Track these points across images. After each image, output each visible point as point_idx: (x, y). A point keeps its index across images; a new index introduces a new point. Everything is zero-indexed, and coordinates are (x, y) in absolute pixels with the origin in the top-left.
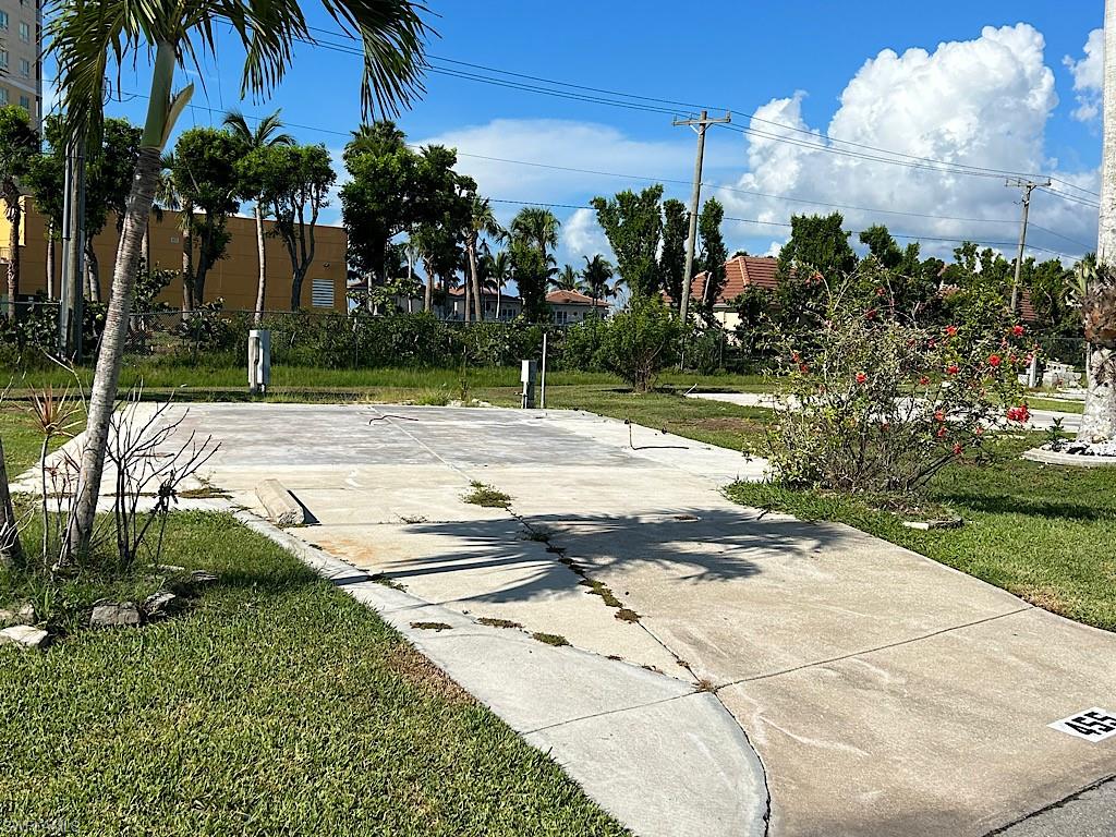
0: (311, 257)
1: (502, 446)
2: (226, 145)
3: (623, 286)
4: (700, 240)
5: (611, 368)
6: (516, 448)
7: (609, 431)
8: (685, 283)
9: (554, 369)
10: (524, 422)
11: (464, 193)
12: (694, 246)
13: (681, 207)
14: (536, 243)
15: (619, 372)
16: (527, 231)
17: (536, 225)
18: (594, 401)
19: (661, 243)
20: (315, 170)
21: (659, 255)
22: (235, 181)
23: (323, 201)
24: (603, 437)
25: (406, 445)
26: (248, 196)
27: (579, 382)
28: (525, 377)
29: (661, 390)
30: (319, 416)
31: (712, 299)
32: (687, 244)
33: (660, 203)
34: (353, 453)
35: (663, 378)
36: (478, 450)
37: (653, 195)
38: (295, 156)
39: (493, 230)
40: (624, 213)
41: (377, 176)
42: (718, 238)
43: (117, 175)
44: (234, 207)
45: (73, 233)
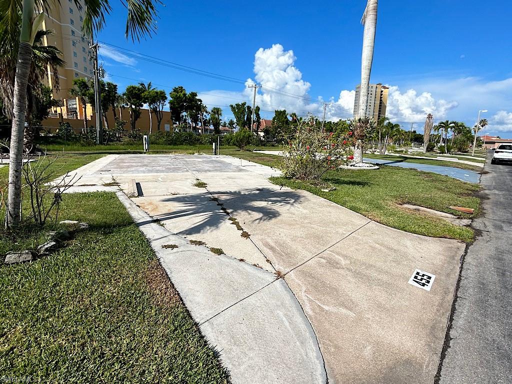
0: (162, 118)
1: (207, 166)
2: (139, 90)
3: (237, 126)
4: (255, 115)
5: (235, 145)
6: (210, 167)
7: (235, 161)
8: (252, 125)
9: (222, 145)
10: (213, 159)
11: (199, 103)
12: (254, 117)
13: (250, 107)
14: (217, 116)
15: (237, 146)
16: (215, 113)
17: (217, 111)
18: (231, 153)
19: (246, 116)
20: (161, 97)
21: (245, 119)
22: (142, 99)
23: (164, 104)
24: (234, 163)
25: (179, 166)
26: (145, 103)
27: (227, 148)
28: (214, 148)
29: (247, 150)
30: (159, 158)
31: (258, 129)
32: (252, 116)
33: (246, 106)
34: (164, 169)
35: (248, 147)
36: (200, 168)
37: (244, 104)
38: (157, 93)
39: (207, 112)
40: (237, 109)
41: (178, 98)
42: (259, 115)
43: (110, 97)
44: (142, 106)
45: (98, 111)
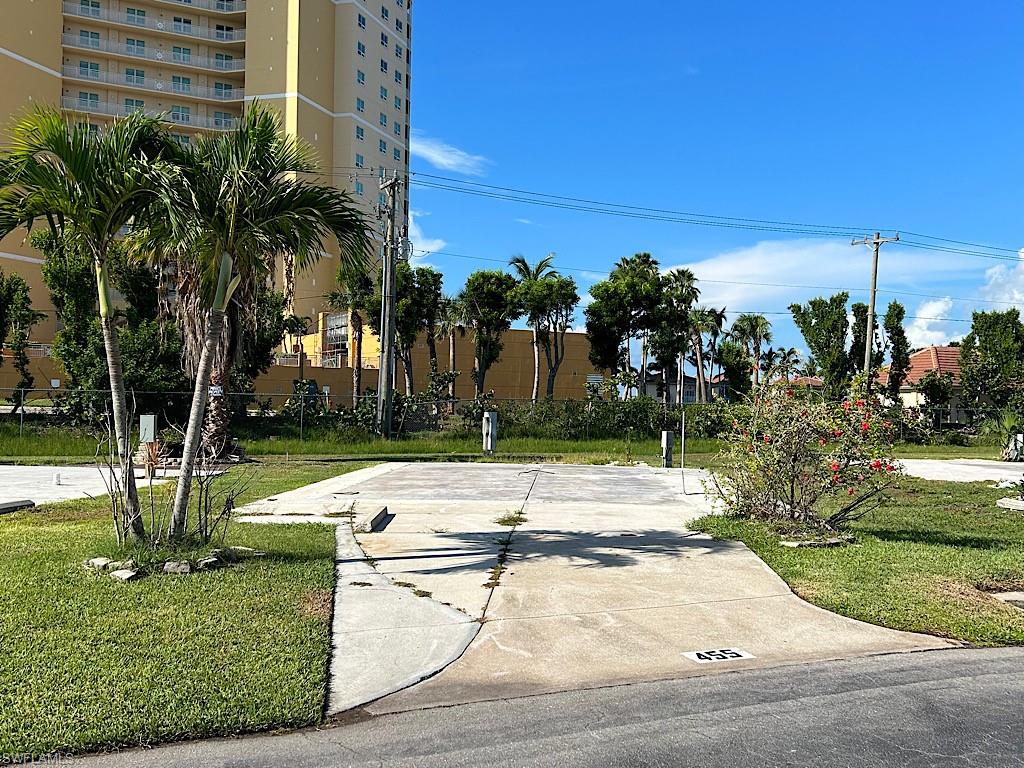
0: (562, 358)
13: (866, 309)
16: (743, 331)
17: (751, 327)
20: (565, 295)
22: (505, 307)
23: (570, 318)
28: (664, 444)
30: (493, 471)
31: (897, 384)
33: (847, 306)
37: (839, 301)
38: (550, 286)
40: (817, 315)
42: (901, 333)
43: (424, 306)
